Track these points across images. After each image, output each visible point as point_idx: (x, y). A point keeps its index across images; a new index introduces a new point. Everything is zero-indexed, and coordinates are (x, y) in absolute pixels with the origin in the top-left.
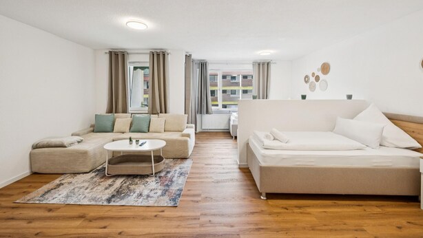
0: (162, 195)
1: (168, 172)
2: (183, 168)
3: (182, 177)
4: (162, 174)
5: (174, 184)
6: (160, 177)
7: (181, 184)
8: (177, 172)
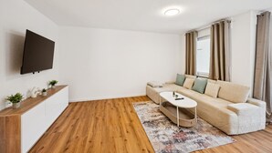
0: (164, 143)
1: (192, 133)
2: (211, 140)
3: (197, 145)
4: (185, 131)
5: (182, 144)
6: (181, 131)
7: (187, 150)
8: (199, 138)
